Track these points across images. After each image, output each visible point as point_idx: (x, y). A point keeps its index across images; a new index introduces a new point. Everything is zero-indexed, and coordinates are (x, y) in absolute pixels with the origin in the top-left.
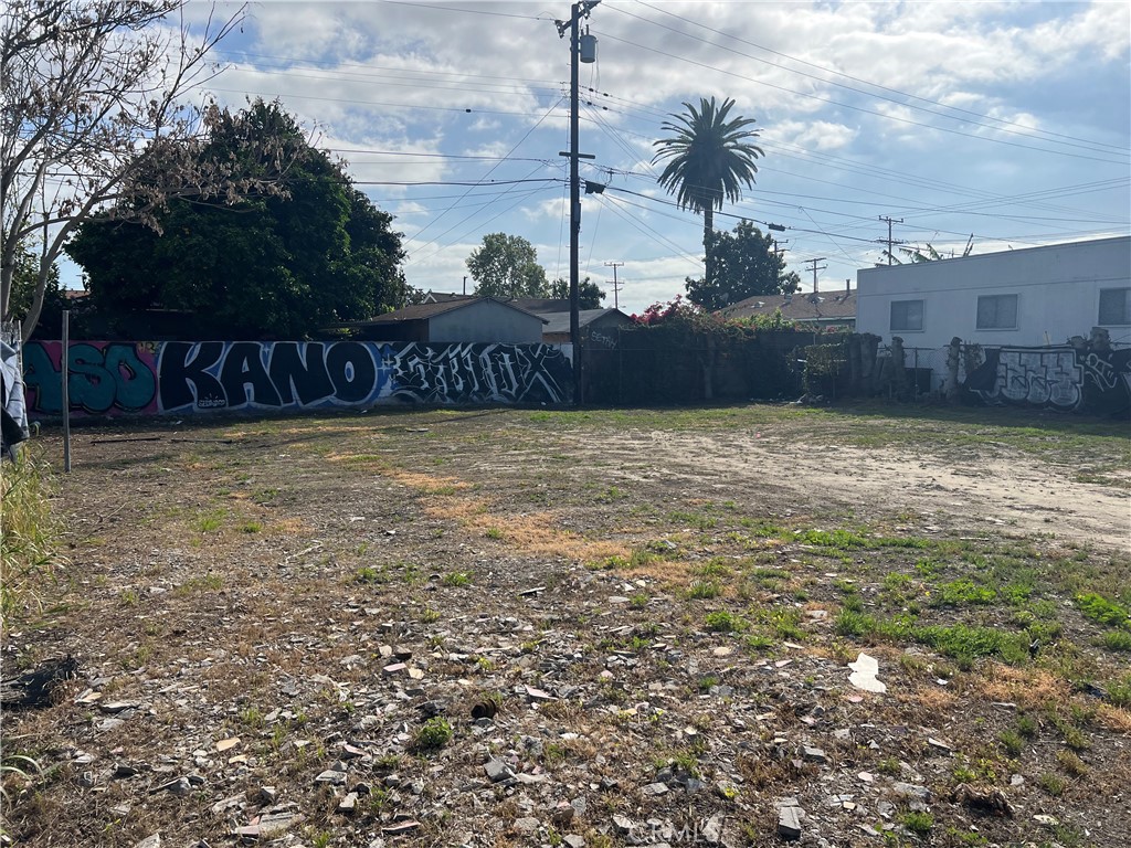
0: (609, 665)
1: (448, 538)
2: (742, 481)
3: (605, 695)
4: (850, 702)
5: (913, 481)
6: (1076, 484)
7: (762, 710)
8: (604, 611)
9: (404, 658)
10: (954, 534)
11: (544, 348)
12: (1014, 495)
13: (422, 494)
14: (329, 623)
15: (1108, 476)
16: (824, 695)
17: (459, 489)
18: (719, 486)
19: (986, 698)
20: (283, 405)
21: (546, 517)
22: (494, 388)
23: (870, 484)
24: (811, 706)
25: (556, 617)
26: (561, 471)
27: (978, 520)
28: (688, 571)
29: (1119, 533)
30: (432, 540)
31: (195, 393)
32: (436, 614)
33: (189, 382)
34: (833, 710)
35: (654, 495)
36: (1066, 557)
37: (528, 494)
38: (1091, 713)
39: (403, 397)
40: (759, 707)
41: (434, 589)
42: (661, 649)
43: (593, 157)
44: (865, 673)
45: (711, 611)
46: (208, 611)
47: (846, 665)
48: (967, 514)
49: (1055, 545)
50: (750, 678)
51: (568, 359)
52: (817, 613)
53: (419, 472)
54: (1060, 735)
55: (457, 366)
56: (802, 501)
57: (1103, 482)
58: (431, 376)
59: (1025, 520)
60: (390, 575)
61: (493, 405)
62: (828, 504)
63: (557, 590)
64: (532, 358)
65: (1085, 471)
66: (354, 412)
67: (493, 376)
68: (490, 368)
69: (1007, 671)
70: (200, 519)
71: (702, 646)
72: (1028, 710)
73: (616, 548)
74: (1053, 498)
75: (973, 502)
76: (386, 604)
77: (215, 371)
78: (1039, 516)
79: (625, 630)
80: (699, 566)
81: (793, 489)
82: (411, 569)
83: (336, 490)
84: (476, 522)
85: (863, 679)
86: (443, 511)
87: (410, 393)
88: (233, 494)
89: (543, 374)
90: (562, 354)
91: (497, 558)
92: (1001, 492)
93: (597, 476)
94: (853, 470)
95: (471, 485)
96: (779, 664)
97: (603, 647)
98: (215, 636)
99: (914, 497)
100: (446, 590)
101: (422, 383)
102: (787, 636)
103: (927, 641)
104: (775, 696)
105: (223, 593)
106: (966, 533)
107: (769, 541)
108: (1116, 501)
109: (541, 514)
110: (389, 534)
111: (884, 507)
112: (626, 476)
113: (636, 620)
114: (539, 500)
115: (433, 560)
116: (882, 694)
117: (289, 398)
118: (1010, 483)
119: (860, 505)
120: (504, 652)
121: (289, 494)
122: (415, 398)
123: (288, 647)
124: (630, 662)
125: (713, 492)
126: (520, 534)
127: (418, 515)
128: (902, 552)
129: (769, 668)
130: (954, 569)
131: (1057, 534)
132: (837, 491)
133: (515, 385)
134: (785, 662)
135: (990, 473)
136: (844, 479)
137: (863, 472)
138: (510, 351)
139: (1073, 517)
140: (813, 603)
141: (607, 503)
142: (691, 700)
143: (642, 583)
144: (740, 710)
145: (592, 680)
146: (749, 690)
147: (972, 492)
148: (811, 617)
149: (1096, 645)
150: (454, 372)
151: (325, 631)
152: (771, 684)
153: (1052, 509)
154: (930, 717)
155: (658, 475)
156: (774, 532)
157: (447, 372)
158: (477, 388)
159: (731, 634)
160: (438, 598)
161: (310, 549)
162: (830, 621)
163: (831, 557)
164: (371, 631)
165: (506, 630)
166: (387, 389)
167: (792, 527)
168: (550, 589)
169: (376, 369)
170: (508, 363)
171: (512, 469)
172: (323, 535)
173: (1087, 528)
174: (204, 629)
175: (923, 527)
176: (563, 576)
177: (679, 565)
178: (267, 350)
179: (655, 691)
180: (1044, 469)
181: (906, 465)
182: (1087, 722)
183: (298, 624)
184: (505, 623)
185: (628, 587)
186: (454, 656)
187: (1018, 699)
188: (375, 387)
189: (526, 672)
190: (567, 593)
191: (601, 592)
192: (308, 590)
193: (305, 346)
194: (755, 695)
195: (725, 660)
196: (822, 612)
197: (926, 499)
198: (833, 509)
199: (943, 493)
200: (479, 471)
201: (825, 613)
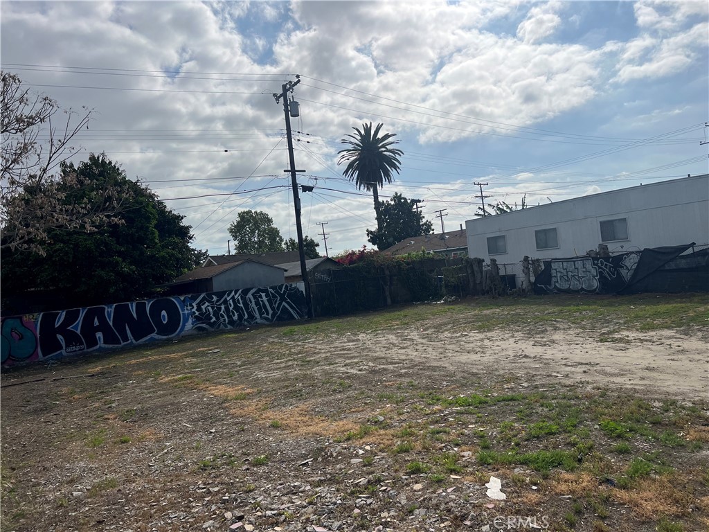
0: (357, 505)
1: (248, 430)
2: (416, 365)
3: (358, 525)
4: (488, 508)
5: (511, 353)
6: (599, 344)
7: (443, 521)
8: (349, 470)
9: (240, 518)
10: (536, 387)
11: (286, 286)
12: (567, 356)
13: (226, 400)
14: (190, 502)
15: (617, 336)
16: (474, 506)
17: (248, 394)
18: (403, 371)
19: (557, 494)
20: (123, 344)
21: (304, 407)
22: (257, 315)
23: (488, 358)
24: (468, 514)
25: (322, 478)
26: (308, 372)
27: (548, 376)
28: (393, 435)
29: (622, 375)
30: (238, 433)
31: (63, 344)
32: (253, 486)
33: (60, 337)
34: (480, 515)
35: (366, 383)
36: (595, 396)
37: (291, 392)
38: (609, 495)
39: (200, 329)
40: (441, 519)
41: (248, 469)
42: (384, 491)
43: (305, 171)
44: (494, 489)
45: (409, 461)
46: (114, 504)
47: (484, 485)
48: (542, 373)
49: (589, 388)
50: (434, 502)
51: (302, 292)
52: (466, 454)
53: (221, 383)
54: (595, 511)
55: (233, 305)
56: (451, 375)
57: (614, 341)
58: (216, 313)
59: (573, 373)
60: (219, 462)
61: (258, 326)
62: (466, 375)
63: (320, 459)
64: (279, 294)
65: (604, 333)
66: (168, 343)
67: (256, 308)
68: (253, 303)
69: (567, 476)
70: (90, 438)
71: (407, 485)
72: (578, 498)
73: (349, 424)
74: (587, 355)
75: (545, 364)
76: (222, 484)
77: (76, 327)
78: (580, 369)
79: (363, 481)
80: (398, 431)
81: (446, 368)
82: (231, 456)
83: (171, 404)
84: (263, 417)
85: (494, 493)
86: (241, 411)
87: (204, 325)
88: (106, 416)
89: (288, 303)
90: (298, 289)
91: (281, 442)
92: (560, 355)
93: (331, 373)
94: (478, 349)
95: (255, 390)
96: (449, 490)
97: (352, 493)
98: (122, 521)
99: (513, 364)
100: (255, 469)
101: (211, 318)
102: (452, 471)
103: (525, 463)
104: (449, 511)
105: (120, 490)
106: (543, 386)
107: (436, 408)
108: (621, 353)
109: (301, 406)
110: (211, 432)
111: (497, 373)
112: (349, 371)
113: (369, 474)
114: (297, 395)
115: (242, 448)
116: (504, 500)
117: (126, 339)
118: (565, 347)
119: (484, 374)
120: (297, 506)
121: (143, 411)
122: (208, 329)
123: (170, 521)
124: (369, 501)
125: (401, 376)
126: (291, 422)
127: (226, 416)
128: (508, 405)
129: (444, 494)
130: (537, 413)
131: (590, 381)
132: (470, 366)
133: (271, 312)
134: (452, 489)
135: (553, 342)
136: (473, 357)
137: (483, 350)
138: (265, 291)
139: (598, 368)
140: (463, 447)
141: (340, 392)
142: (405, 520)
143: (368, 448)
144: (431, 523)
145: (349, 516)
146: (435, 510)
147: (544, 357)
148: (463, 456)
149: (611, 452)
150: (231, 308)
151: (188, 507)
152: (446, 504)
153: (587, 364)
154: (529, 510)
155: (367, 367)
156: (438, 400)
157: (227, 309)
158: (246, 316)
159: (422, 475)
160: (252, 474)
161: (166, 451)
162: (474, 457)
163: (471, 414)
164: (217, 503)
165: (295, 491)
166: (189, 325)
167: (448, 395)
168: (316, 459)
169: (181, 313)
170: (265, 299)
171: (278, 374)
172: (170, 438)
173: (606, 374)
174: (115, 517)
175: (519, 384)
176: (321, 449)
177: (388, 431)
178: (110, 310)
179: (385, 517)
180: (582, 335)
181: (507, 342)
182: (606, 501)
183: (173, 505)
184: (294, 487)
185: (361, 452)
186: (269, 513)
187: (572, 492)
188: (181, 324)
189: (313, 517)
190: (326, 461)
191: (346, 457)
192: (172, 480)
193: (134, 305)
194: (438, 511)
195: (420, 493)
196: (468, 452)
197: (520, 365)
198: (469, 378)
199: (528, 360)
200: (258, 379)
201: (470, 453)
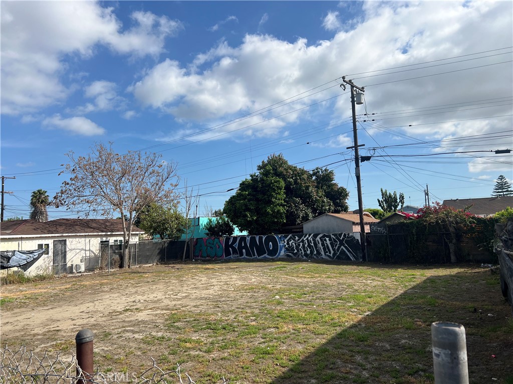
11: (345, 235)
20: (253, 258)
22: (323, 253)
31: (232, 252)
33: (230, 249)
39: (288, 256)
43: (364, 145)
51: (358, 240)
55: (307, 244)
58: (297, 247)
61: (323, 261)
64: (339, 240)
66: (273, 260)
67: (322, 248)
68: (320, 244)
77: (236, 246)
87: (290, 254)
89: (345, 247)
90: (354, 237)
101: (295, 250)
117: (254, 255)
122: (292, 256)
133: (332, 252)
138: (329, 237)
157: (303, 245)
158: (315, 253)
166: (282, 253)
169: (279, 245)
170: (328, 242)
178: (248, 239)
188: (278, 252)
193: (258, 237)
